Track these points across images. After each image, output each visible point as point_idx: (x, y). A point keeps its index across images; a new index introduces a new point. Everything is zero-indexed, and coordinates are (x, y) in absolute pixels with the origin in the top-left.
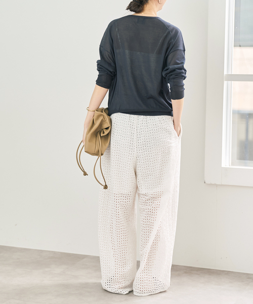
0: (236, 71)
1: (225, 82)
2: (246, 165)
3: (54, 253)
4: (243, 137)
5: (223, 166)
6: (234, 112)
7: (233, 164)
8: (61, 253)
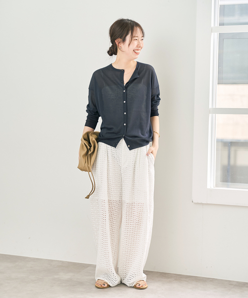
0: (219, 105)
1: (210, 115)
2: (228, 187)
3: (63, 262)
4: (225, 162)
5: (208, 187)
6: (218, 141)
7: (217, 186)
8: (68, 262)
